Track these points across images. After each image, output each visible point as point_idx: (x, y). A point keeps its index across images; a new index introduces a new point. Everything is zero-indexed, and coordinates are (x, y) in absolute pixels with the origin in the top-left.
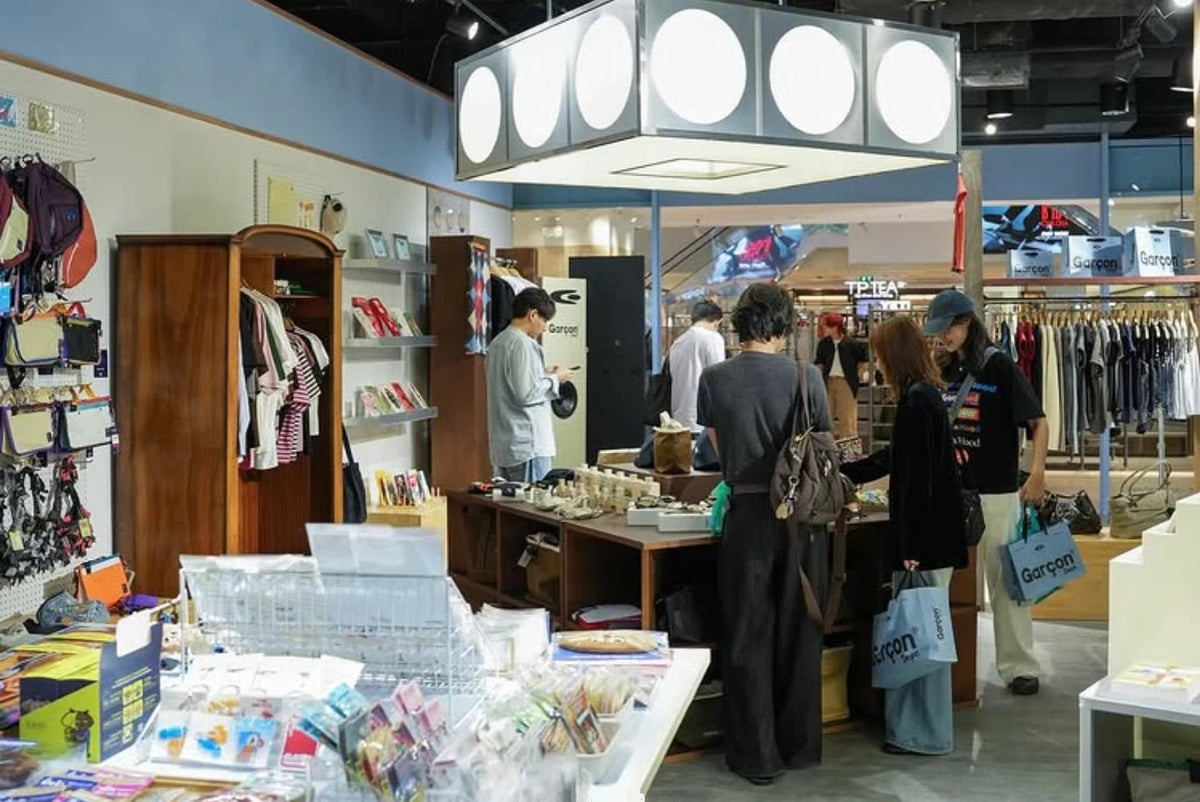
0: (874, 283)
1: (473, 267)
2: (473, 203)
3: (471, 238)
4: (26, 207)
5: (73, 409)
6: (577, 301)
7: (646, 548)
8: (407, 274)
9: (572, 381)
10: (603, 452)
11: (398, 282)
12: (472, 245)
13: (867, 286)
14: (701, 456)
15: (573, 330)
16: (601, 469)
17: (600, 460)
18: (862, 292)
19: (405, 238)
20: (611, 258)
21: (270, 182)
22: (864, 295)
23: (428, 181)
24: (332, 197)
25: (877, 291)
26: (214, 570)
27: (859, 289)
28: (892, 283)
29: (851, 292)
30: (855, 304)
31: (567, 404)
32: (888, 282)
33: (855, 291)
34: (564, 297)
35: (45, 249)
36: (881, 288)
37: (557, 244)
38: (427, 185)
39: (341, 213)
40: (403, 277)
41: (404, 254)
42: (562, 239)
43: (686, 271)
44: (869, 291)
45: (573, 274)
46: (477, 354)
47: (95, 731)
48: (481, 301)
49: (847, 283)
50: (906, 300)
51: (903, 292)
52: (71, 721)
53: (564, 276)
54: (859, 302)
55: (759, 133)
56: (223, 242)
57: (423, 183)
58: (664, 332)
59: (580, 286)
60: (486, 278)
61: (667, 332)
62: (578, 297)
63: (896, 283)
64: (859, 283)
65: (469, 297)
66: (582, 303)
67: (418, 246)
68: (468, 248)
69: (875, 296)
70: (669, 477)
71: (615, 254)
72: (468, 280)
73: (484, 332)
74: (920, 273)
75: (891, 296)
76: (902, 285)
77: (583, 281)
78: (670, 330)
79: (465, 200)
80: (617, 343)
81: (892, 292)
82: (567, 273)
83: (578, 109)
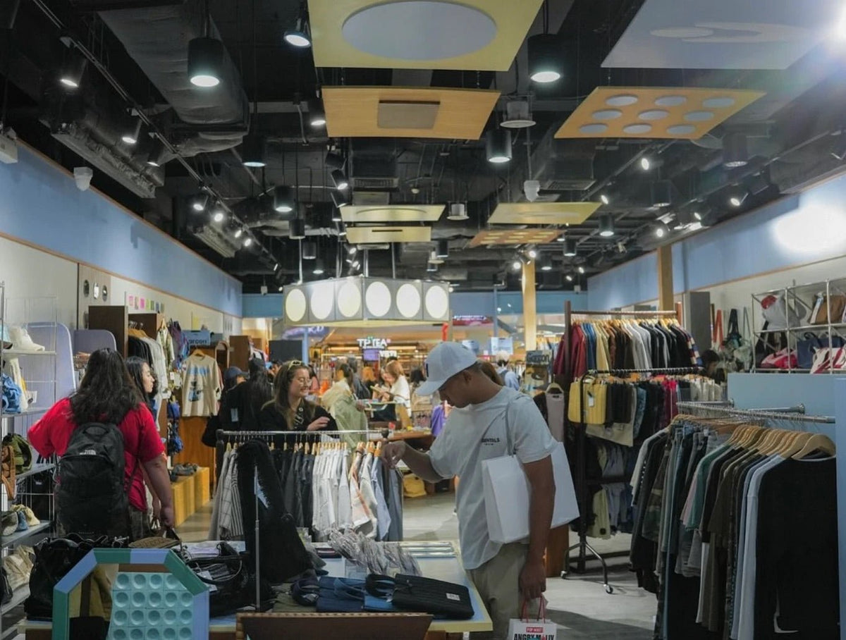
0: (374, 340)
13: (369, 342)
18: (367, 345)
22: (369, 347)
23: (224, 311)
25: (375, 344)
27: (365, 343)
28: (383, 340)
29: (361, 345)
30: (363, 352)
32: (381, 340)
33: (363, 345)
36: (378, 343)
38: (224, 313)
44: (371, 345)
49: (358, 340)
50: (393, 350)
51: (390, 345)
54: (365, 352)
57: (222, 312)
63: (386, 340)
64: (366, 340)
69: (374, 347)
74: (400, 335)
75: (383, 347)
76: (389, 341)
79: (231, 317)
81: (384, 345)
83: (338, 309)
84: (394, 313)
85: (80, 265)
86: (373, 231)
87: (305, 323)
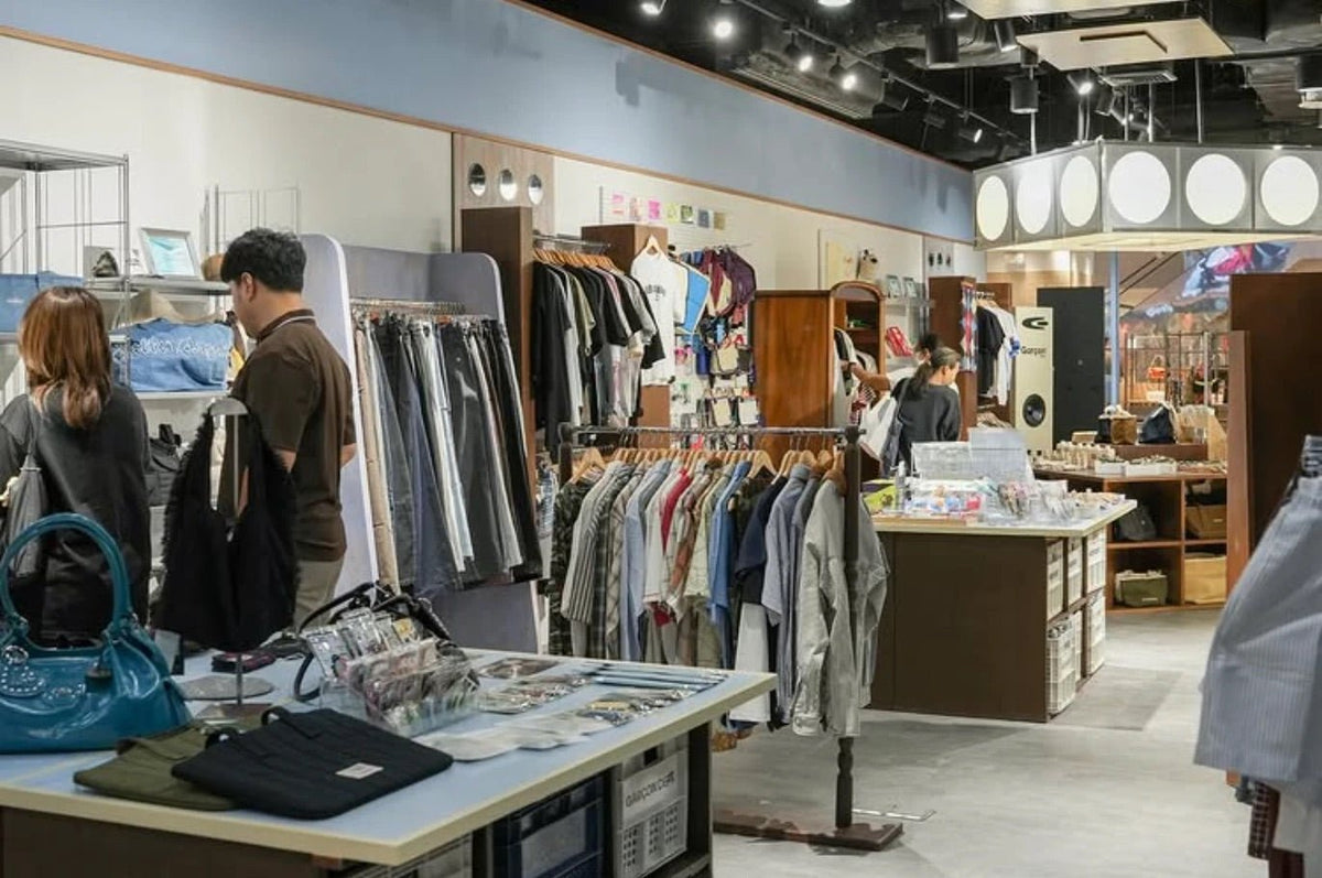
1: (964, 301)
2: (956, 245)
3: (962, 278)
4: (730, 277)
5: (742, 400)
6: (1046, 327)
7: (1106, 482)
8: (911, 308)
9: (1041, 394)
10: (1076, 434)
11: (904, 315)
12: (964, 283)
14: (1143, 435)
15: (1041, 351)
16: (1075, 443)
17: (1074, 439)
19: (911, 279)
20: (1071, 289)
21: (827, 245)
23: (925, 231)
24: (870, 253)
26: (926, 449)
31: (1037, 415)
34: (1035, 323)
35: (739, 303)
37: (1018, 270)
38: (924, 234)
39: (875, 265)
40: (908, 310)
41: (912, 292)
42: (1023, 266)
43: (1152, 286)
45: (1041, 303)
46: (967, 372)
47: (893, 502)
48: (970, 330)
52: (884, 499)
53: (1032, 306)
55: (1179, 226)
56: (825, 295)
57: (919, 233)
58: (1122, 354)
59: (1047, 313)
60: (974, 310)
61: (1126, 354)
62: (1046, 324)
65: (961, 326)
66: (1049, 328)
67: (919, 284)
68: (960, 286)
70: (1120, 446)
71: (1075, 284)
72: (960, 312)
73: (973, 354)
77: (1050, 310)
78: (1129, 352)
79: (949, 244)
80: (1080, 363)
82: (1035, 302)
83: (1062, 212)
84: (1179, 215)
85: (457, 136)
86: (1082, 39)
87: (1006, 244)
